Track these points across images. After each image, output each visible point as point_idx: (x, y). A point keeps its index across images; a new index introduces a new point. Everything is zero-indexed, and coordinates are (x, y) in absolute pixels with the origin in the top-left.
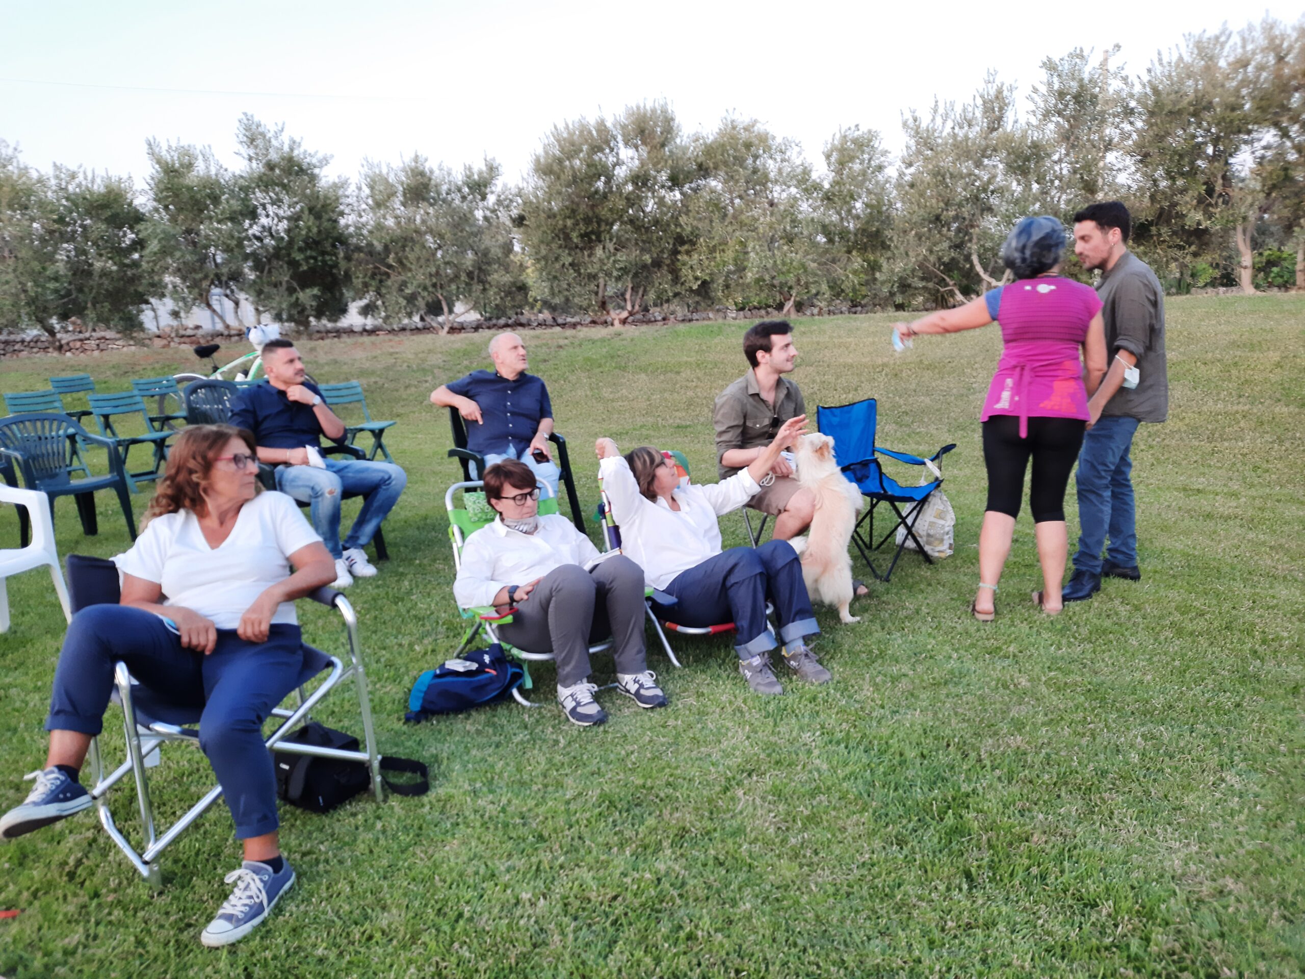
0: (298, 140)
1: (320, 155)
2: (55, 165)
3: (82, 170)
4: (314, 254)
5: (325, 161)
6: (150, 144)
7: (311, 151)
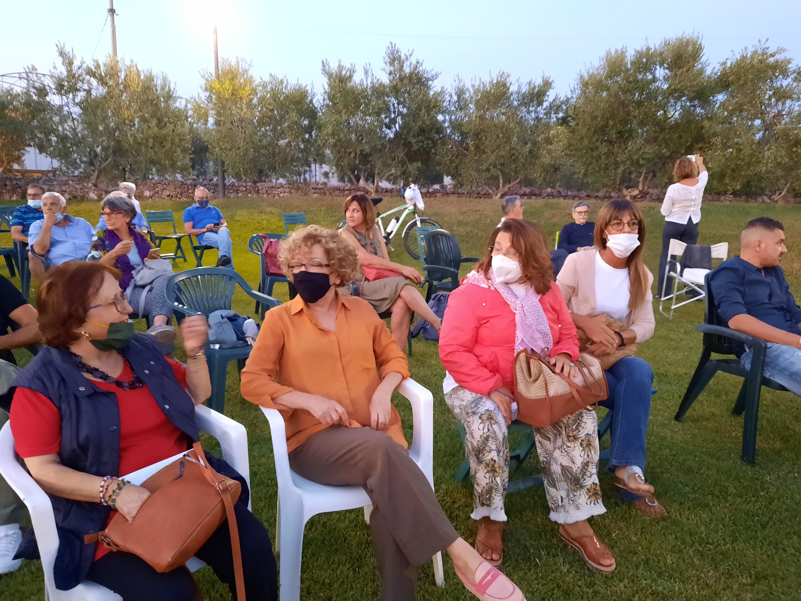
0: (421, 61)
1: (434, 73)
2: (271, 75)
3: (286, 79)
4: (423, 139)
5: (436, 76)
6: (323, 64)
7: (428, 69)
